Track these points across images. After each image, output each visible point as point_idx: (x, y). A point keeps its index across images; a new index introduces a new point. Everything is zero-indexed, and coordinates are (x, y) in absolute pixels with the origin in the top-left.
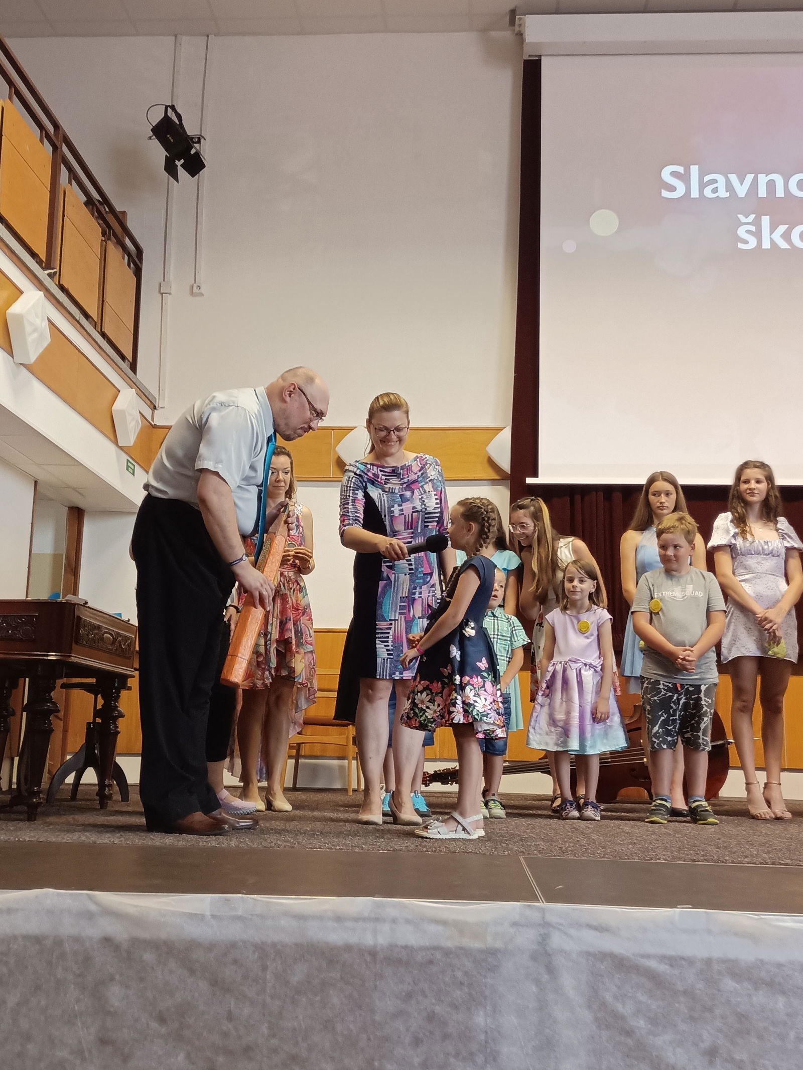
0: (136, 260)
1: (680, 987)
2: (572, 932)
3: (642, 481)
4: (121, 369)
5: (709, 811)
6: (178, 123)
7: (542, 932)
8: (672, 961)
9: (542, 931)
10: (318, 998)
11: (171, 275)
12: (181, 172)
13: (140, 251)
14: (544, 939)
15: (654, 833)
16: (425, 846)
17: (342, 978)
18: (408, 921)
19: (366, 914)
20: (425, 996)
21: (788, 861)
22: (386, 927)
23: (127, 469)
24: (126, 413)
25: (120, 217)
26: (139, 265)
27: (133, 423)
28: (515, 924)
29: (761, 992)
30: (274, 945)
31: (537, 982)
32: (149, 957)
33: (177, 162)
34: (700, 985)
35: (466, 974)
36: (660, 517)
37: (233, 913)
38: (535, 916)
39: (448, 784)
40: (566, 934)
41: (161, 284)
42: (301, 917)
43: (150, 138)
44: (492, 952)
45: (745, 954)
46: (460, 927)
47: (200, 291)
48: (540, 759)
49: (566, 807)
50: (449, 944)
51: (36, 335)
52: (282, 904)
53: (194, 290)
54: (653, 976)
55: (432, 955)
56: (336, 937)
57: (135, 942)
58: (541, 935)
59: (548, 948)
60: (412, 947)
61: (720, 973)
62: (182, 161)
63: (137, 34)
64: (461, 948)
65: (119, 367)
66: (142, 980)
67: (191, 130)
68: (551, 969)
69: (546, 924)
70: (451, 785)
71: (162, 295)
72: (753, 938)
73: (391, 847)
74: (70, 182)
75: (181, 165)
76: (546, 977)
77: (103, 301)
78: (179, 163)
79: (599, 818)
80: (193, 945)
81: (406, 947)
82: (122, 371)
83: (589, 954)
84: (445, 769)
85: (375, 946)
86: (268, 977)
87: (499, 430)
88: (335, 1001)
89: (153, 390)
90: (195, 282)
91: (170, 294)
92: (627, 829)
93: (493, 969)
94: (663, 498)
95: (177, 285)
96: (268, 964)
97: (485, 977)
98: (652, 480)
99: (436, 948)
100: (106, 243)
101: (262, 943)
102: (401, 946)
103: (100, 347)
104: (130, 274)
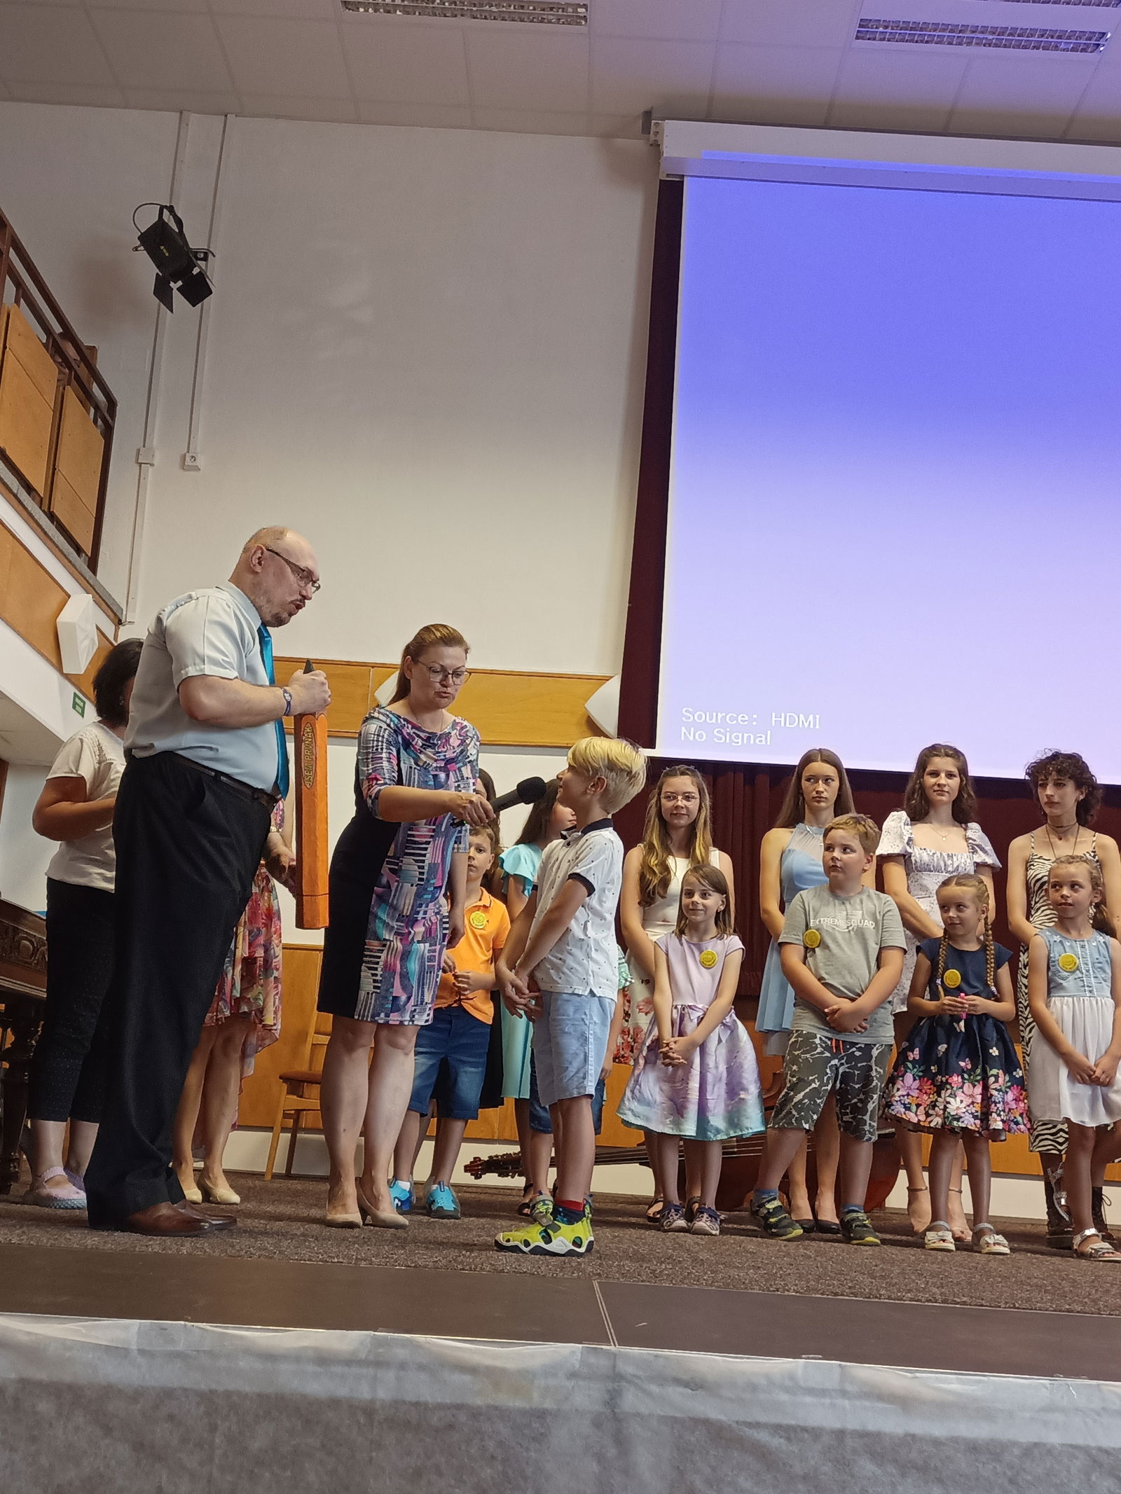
0: (108, 418)
1: (798, 1469)
2: (654, 1388)
3: (795, 761)
4: (73, 565)
5: (867, 1227)
6: (177, 230)
7: (610, 1388)
8: (789, 1432)
9: (610, 1386)
10: (288, 1473)
11: (155, 439)
12: (178, 298)
13: (112, 404)
14: (612, 1399)
15: (788, 1254)
16: (460, 1263)
17: (323, 1446)
18: (421, 1367)
19: (363, 1355)
20: (440, 1474)
21: (965, 1299)
22: (390, 1375)
23: (74, 707)
24: (78, 628)
25: (87, 356)
26: (110, 421)
27: (86, 642)
28: (573, 1375)
29: (909, 1480)
30: (228, 1394)
31: (600, 1458)
32: (45, 1407)
33: (172, 284)
34: (827, 1468)
35: (501, 1444)
36: (816, 812)
37: (170, 1348)
38: (604, 1362)
39: (508, 1176)
40: (645, 1391)
41: (138, 451)
42: (270, 1357)
43: (136, 249)
44: (541, 1415)
45: (891, 1424)
46: (493, 1375)
47: (194, 464)
48: (638, 1145)
49: (669, 1213)
50: (479, 1401)
52: (241, 1337)
53: (186, 463)
54: (763, 1455)
55: (453, 1416)
56: (317, 1387)
57: (25, 1384)
58: (609, 1391)
59: (616, 1410)
60: (426, 1404)
61: (854, 1451)
62: (180, 283)
63: (127, 106)
64: (496, 1408)
65: (70, 562)
66: (34, 1439)
67: (195, 241)
68: (621, 1441)
69: (617, 1377)
70: (513, 1177)
71: (140, 466)
72: (904, 1403)
73: (413, 1263)
74: (17, 302)
75: (178, 289)
76: (612, 1452)
77: (54, 469)
78: (175, 286)
79: (715, 1232)
80: (109, 1391)
81: (417, 1404)
82: (76, 568)
83: (674, 1420)
84: (504, 1155)
85: (373, 1401)
86: (217, 1440)
87: (607, 679)
88: (312, 1477)
89: (119, 598)
90: (188, 452)
91: (152, 465)
92: (751, 1247)
93: (540, 1438)
94: (821, 786)
95: (162, 457)
96: (219, 1422)
97: (528, 1450)
98: (808, 759)
99: (459, 1407)
100: (64, 389)
101: (211, 1392)
102: (410, 1402)
103: (45, 533)
104: (96, 434)
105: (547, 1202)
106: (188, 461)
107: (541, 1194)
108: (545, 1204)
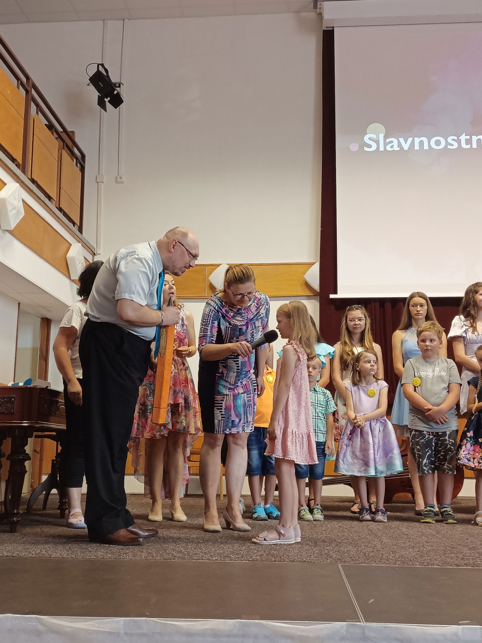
0: (82, 163)
5: (450, 515)
6: (106, 75)
11: (103, 171)
12: (109, 106)
13: (83, 156)
24: (76, 259)
25: (70, 135)
26: (83, 165)
27: (80, 265)
33: (105, 99)
36: (417, 321)
41: (97, 177)
43: (88, 85)
47: (121, 180)
49: (363, 512)
51: (14, 212)
62: (109, 99)
63: (80, 20)
65: (70, 229)
67: (114, 79)
71: (98, 184)
74: (37, 113)
75: (108, 101)
77: (60, 188)
78: (107, 100)
79: (386, 521)
82: (73, 232)
87: (313, 264)
89: (93, 243)
90: (118, 175)
91: (103, 182)
94: (419, 308)
95: (107, 178)
98: (411, 297)
100: (62, 151)
103: (58, 217)
104: (78, 170)
105: (305, 510)
106: (119, 179)
107: (303, 506)
108: (305, 511)
